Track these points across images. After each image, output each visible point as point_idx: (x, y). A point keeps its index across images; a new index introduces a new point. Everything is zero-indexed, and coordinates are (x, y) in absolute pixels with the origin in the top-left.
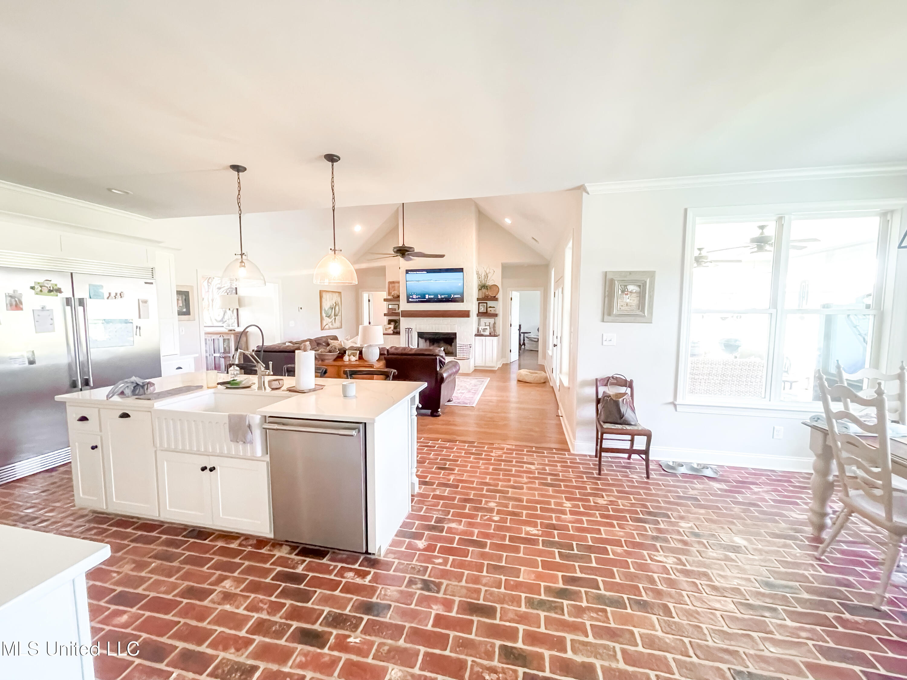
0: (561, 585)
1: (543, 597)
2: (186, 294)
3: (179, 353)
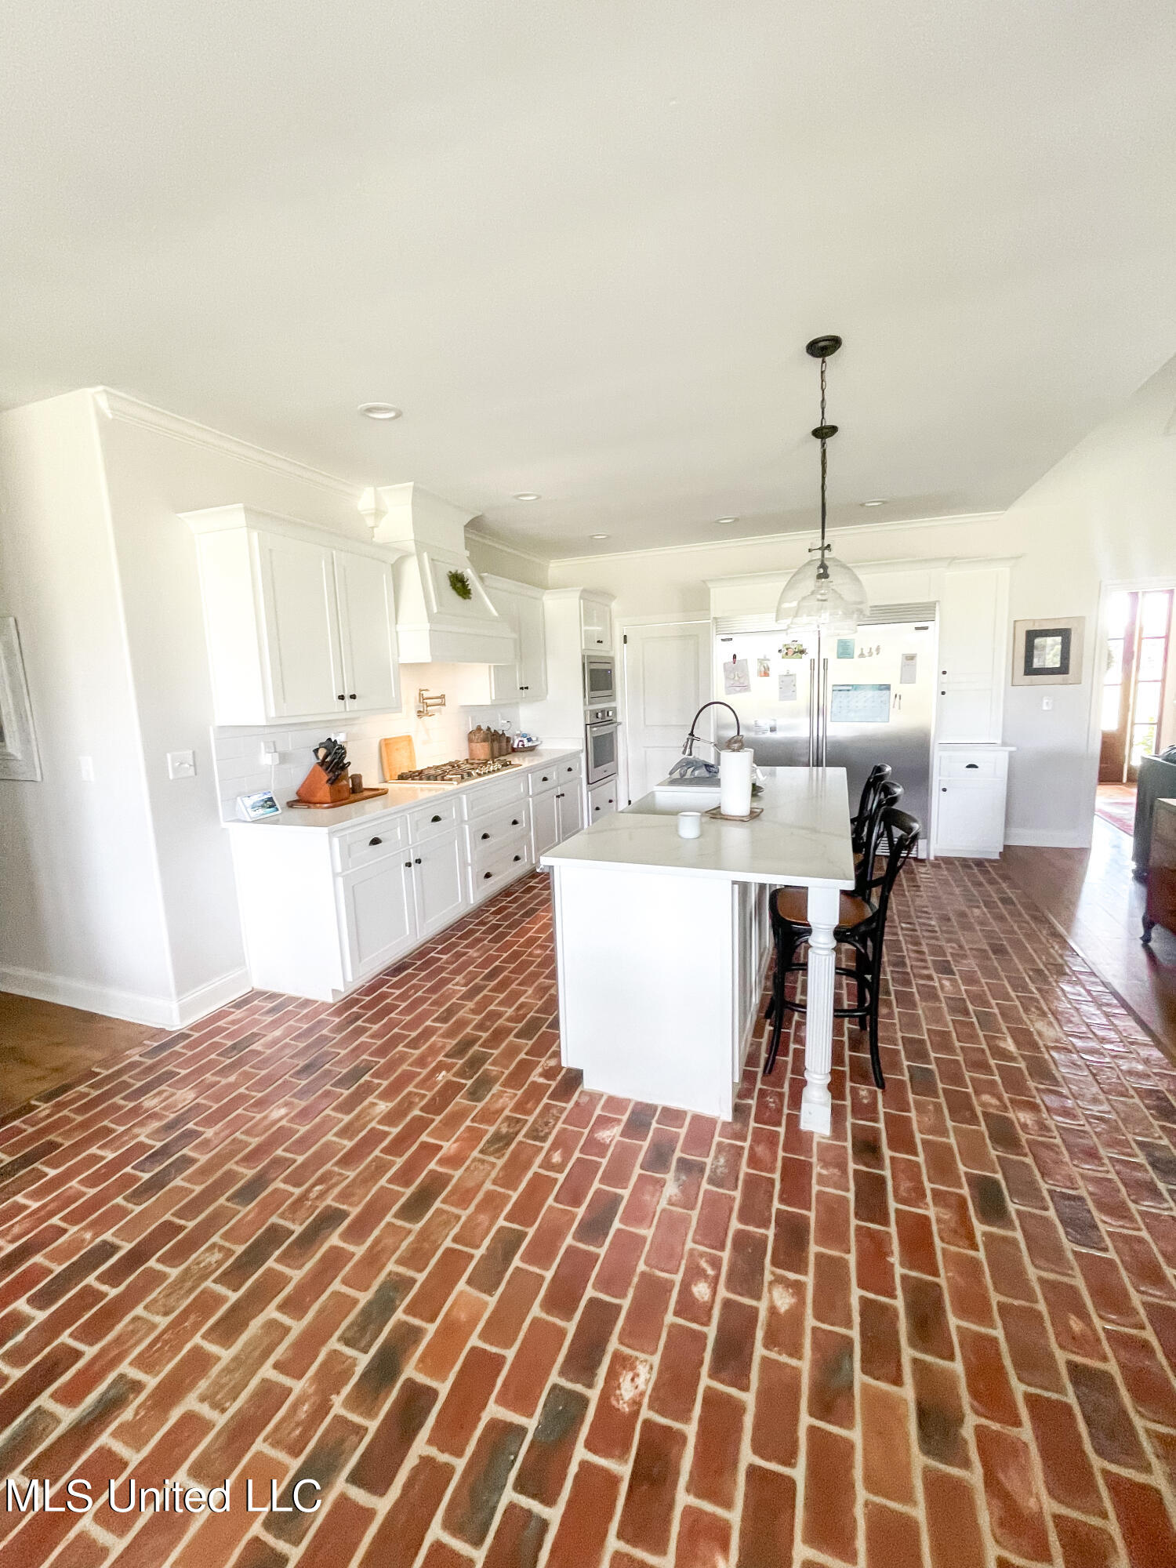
0: (411, 1371)
1: (399, 1315)
2: (1065, 634)
3: (999, 741)
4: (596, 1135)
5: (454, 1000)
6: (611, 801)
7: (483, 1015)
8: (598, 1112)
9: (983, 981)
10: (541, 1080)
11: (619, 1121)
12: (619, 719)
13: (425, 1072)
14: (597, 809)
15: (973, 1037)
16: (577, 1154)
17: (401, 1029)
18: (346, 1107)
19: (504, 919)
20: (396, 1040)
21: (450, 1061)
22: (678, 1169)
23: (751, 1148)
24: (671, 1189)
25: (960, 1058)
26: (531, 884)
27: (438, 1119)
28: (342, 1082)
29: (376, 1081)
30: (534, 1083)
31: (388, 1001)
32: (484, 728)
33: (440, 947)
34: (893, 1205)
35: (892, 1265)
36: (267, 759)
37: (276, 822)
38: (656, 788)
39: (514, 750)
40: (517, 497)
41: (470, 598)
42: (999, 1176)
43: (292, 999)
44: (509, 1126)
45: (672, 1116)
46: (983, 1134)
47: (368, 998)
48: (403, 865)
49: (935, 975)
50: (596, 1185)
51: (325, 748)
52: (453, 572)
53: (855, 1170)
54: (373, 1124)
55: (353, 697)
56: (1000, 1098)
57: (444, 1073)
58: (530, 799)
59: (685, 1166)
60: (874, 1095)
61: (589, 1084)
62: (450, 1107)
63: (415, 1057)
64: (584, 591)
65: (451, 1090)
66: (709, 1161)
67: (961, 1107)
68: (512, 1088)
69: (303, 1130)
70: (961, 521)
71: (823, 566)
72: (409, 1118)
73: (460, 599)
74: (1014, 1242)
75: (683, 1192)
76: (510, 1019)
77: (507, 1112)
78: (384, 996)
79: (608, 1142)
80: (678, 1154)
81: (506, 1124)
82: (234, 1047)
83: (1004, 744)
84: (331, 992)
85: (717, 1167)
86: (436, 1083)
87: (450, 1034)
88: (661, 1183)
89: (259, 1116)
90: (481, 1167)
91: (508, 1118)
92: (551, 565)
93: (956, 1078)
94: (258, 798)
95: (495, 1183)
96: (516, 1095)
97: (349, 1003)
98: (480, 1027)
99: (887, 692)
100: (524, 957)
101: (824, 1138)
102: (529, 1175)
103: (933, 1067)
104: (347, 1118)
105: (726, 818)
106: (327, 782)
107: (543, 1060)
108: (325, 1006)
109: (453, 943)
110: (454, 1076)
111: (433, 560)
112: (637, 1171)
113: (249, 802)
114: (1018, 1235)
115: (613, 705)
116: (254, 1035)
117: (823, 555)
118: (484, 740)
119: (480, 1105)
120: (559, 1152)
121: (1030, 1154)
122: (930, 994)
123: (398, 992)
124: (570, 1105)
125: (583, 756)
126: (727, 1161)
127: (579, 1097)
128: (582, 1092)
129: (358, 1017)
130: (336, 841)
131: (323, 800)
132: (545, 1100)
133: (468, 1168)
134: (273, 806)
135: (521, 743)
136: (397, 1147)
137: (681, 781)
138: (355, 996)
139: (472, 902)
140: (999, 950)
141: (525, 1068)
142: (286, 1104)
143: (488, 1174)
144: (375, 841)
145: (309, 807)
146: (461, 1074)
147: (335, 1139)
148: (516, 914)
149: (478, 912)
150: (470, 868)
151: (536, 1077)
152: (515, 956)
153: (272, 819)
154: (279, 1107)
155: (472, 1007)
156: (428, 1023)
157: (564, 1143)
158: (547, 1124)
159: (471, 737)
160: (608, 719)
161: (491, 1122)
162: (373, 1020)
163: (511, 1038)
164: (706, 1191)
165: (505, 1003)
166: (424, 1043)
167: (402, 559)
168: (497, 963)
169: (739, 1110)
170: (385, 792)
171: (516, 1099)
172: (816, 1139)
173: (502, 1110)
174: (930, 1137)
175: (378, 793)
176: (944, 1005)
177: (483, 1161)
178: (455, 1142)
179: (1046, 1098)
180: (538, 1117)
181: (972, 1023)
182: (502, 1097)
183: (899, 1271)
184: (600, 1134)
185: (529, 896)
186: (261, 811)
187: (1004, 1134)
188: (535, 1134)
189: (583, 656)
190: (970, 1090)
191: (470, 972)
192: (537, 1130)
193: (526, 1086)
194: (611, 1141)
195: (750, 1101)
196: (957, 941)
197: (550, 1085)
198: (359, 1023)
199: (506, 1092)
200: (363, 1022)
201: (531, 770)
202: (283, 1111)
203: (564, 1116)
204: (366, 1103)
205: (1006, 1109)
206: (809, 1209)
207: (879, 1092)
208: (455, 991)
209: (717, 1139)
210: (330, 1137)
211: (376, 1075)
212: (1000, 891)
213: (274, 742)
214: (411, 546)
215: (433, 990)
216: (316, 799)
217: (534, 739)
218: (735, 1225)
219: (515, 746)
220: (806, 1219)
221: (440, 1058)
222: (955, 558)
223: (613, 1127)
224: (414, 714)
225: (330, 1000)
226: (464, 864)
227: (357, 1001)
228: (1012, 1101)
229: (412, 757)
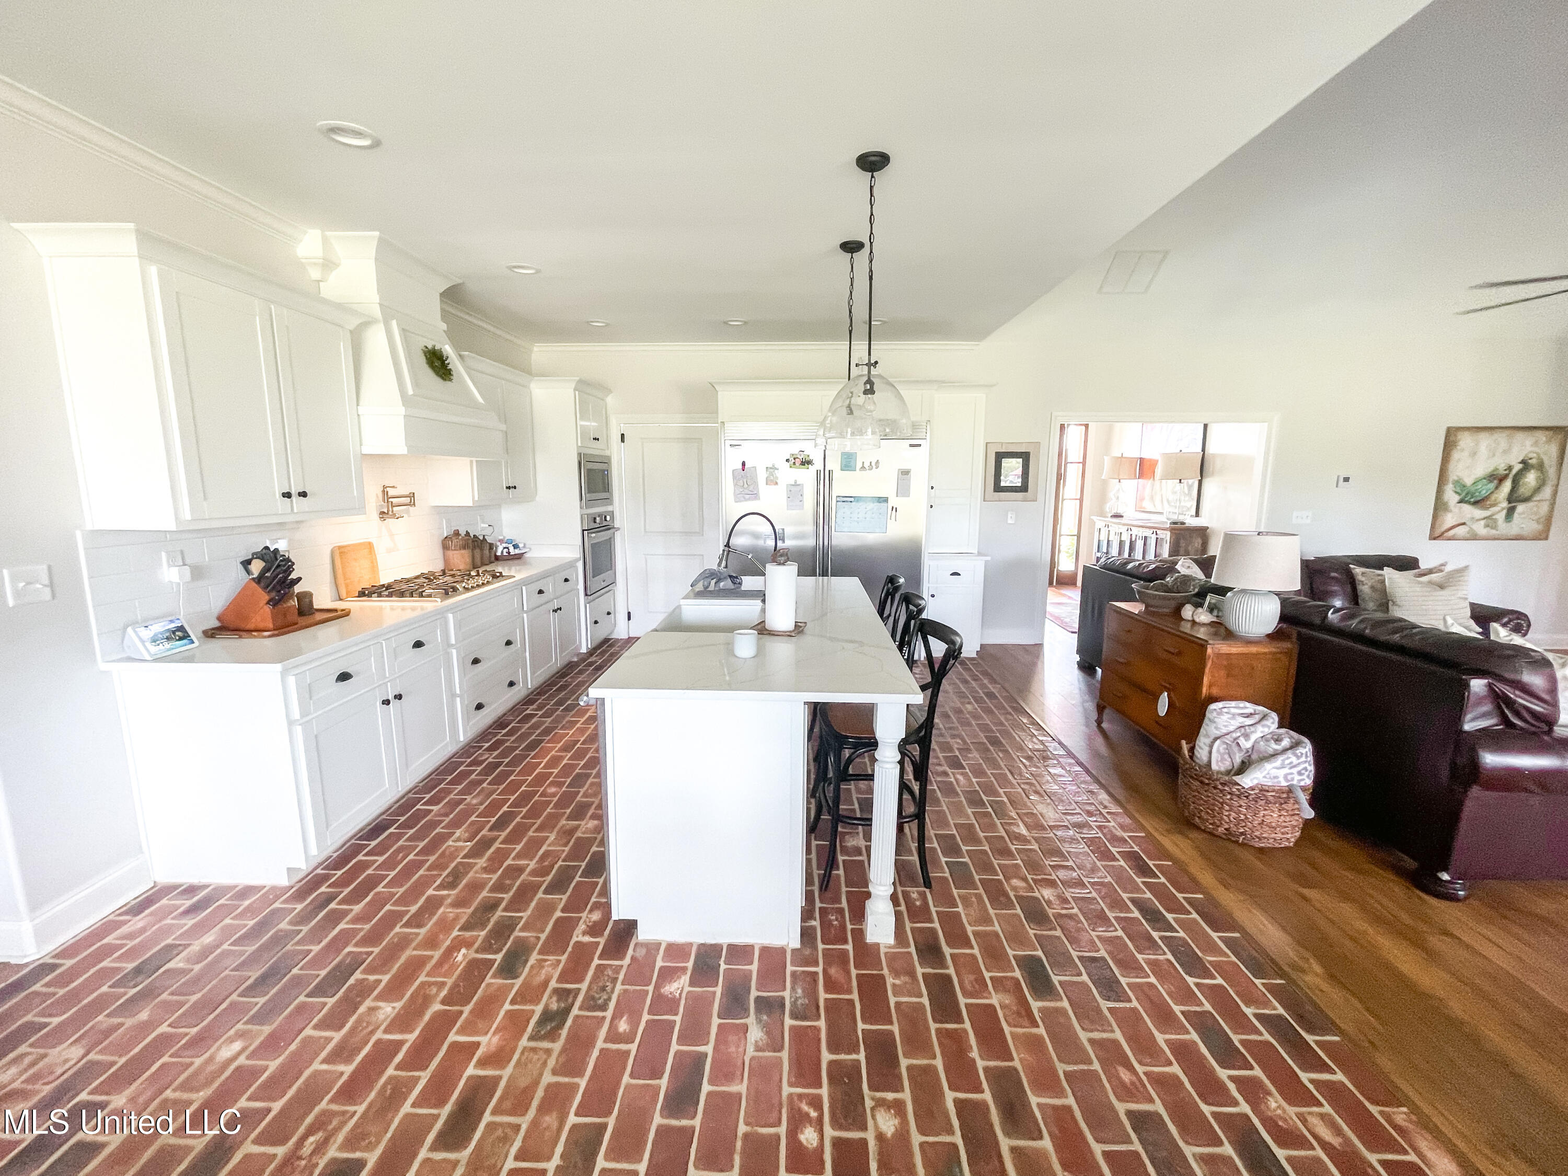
2: (1025, 457)
3: (976, 552)
4: (662, 991)
5: (459, 860)
6: (609, 613)
7: (500, 872)
8: (659, 963)
9: (989, 772)
10: (587, 939)
11: (684, 969)
12: (617, 524)
13: (437, 954)
14: (596, 622)
15: (993, 826)
16: (646, 1017)
17: (394, 904)
18: (333, 1021)
19: (503, 755)
20: (392, 919)
21: (468, 934)
22: (758, 1010)
23: (825, 971)
24: (755, 1034)
25: (987, 848)
26: (528, 712)
27: (467, 1010)
28: (320, 990)
29: (372, 978)
30: (578, 943)
31: (370, 871)
32: (463, 533)
33: (428, 796)
34: (962, 1001)
35: (974, 1061)
36: (172, 575)
37: (189, 659)
38: (683, 602)
39: (497, 558)
40: (511, 268)
41: (450, 380)
42: (1040, 953)
43: (221, 891)
44: (558, 1001)
45: (739, 952)
46: (1019, 916)
47: (339, 873)
48: (379, 703)
49: (949, 771)
50: (675, 1047)
51: (263, 559)
52: (430, 347)
53: (923, 974)
54: (379, 1035)
55: (303, 494)
56: (1025, 879)
57: (463, 951)
58: (525, 615)
59: (764, 1005)
60: (923, 896)
61: (644, 934)
62: (480, 991)
63: (420, 938)
64: (581, 382)
65: (476, 970)
66: (787, 994)
67: (997, 895)
68: (553, 954)
69: (273, 1065)
70: (948, 347)
71: (869, 381)
72: (427, 1017)
73: (438, 380)
74: (1063, 1012)
75: (768, 1033)
76: (534, 873)
77: (553, 984)
78: (363, 866)
79: (677, 995)
80: (754, 993)
81: (555, 999)
82: (138, 971)
83: (980, 554)
84: (286, 872)
85: (797, 999)
86: (454, 966)
87: (459, 903)
88: (745, 1028)
89: (198, 1062)
90: (536, 1057)
91: (556, 991)
92: (535, 349)
93: (987, 867)
94: (160, 627)
95: (555, 1072)
96: (559, 961)
97: (312, 883)
98: (500, 887)
99: (885, 504)
100: (536, 798)
101: (890, 948)
102: (595, 1053)
103: (966, 859)
104: (337, 1036)
105: (772, 633)
106: (268, 603)
107: (584, 915)
108: (276, 892)
109: (442, 790)
110: (477, 952)
111: (403, 329)
112: (716, 1021)
113: (147, 634)
114: (1065, 1004)
115: (610, 508)
116: (170, 947)
117: (869, 372)
118: (464, 547)
119: (518, 982)
120: (625, 1018)
121: (1058, 928)
122: (949, 790)
123: (381, 859)
124: (627, 960)
125: (580, 565)
126: (803, 991)
127: (634, 950)
128: (636, 945)
129: (330, 899)
130: (291, 680)
131: (261, 625)
132: (596, 962)
133: (519, 1061)
134: (186, 636)
135: (506, 550)
136: (418, 1058)
137: (704, 594)
138: (319, 871)
139: (462, 739)
140: (995, 742)
141: (563, 929)
142: (241, 1035)
143: (545, 1063)
144: (344, 677)
145: (240, 637)
146: (487, 947)
147: (325, 1067)
148: (517, 748)
149: (468, 749)
150: (458, 699)
151: (579, 936)
152: (525, 798)
153: (187, 654)
154: (231, 1040)
155: (485, 865)
156: (430, 892)
157: (629, 1007)
158: (603, 989)
159: (446, 544)
160: (605, 523)
161: (537, 1001)
162: (353, 898)
163: (540, 895)
164: (792, 1028)
165: (527, 853)
166: (430, 919)
167: (367, 324)
168: (505, 808)
169: (807, 934)
170: (346, 614)
171: (561, 966)
172: (883, 950)
173: (546, 983)
174: (980, 928)
175: (340, 615)
176: (963, 799)
177: (534, 1050)
178: (494, 1034)
179: (1058, 873)
180: (591, 983)
181: (989, 812)
182: (543, 967)
183: (980, 1064)
184: (667, 988)
185: (527, 726)
186: (167, 645)
187: (1036, 913)
188: (592, 1004)
189: (580, 455)
190: (1001, 877)
191: (473, 823)
192: (593, 998)
193: (570, 949)
194: (680, 994)
195: (813, 923)
196: (959, 736)
197: (598, 943)
198: (333, 905)
199: (546, 960)
200: (339, 903)
201: (526, 582)
202: (237, 1046)
203: (621, 977)
204: (362, 1009)
205: (1032, 890)
206: (891, 1023)
207: (927, 891)
208: (458, 849)
209: (790, 968)
210: (317, 1066)
211: (371, 970)
212: (983, 686)
213: (182, 552)
214: (377, 312)
215: (426, 851)
216: (251, 626)
217: (521, 545)
218: (826, 1057)
219: (499, 554)
220: (891, 1033)
221: (455, 933)
222: (943, 382)
223: (679, 977)
224: (375, 516)
225: (284, 881)
226: (453, 695)
227: (325, 878)
228: (1034, 881)
229: (374, 568)
